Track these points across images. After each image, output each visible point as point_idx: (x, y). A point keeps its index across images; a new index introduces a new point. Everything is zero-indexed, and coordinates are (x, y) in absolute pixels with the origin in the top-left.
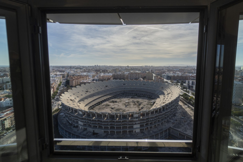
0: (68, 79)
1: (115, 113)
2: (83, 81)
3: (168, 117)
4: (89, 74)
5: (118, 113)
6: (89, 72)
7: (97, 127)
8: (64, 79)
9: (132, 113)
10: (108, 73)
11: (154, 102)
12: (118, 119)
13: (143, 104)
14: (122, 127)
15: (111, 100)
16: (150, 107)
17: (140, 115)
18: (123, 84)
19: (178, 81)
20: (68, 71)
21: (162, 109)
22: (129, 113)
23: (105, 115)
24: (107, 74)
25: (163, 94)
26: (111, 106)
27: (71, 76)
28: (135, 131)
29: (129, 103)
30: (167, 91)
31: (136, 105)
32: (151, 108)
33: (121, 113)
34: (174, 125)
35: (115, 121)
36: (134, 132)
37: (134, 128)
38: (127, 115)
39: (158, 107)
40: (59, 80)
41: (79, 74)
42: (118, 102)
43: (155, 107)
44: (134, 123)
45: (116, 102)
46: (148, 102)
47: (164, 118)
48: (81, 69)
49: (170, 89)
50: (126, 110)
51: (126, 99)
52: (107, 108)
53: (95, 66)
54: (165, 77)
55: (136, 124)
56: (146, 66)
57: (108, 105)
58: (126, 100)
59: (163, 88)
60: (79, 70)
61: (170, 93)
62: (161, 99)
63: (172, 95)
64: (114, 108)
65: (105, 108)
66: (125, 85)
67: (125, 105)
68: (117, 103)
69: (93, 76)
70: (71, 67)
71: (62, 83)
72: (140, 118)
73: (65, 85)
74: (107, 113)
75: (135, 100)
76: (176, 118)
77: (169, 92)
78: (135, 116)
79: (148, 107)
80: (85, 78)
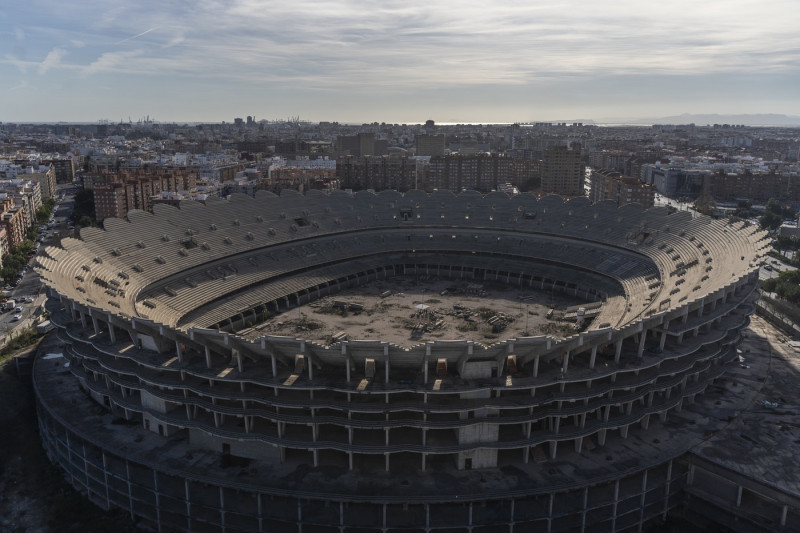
0: (88, 184)
2: (165, 193)
3: (676, 392)
4: (201, 159)
6: (200, 150)
7: (242, 422)
8: (67, 186)
9: (453, 357)
10: (313, 157)
11: (589, 319)
12: (363, 382)
13: (519, 325)
15: (330, 300)
17: (500, 373)
18: (402, 214)
19: (742, 205)
20: (88, 146)
23: (291, 361)
24: (303, 164)
25: (651, 271)
26: (326, 333)
27: (101, 167)
28: (468, 462)
30: (673, 254)
33: (382, 348)
34: (715, 442)
35: (349, 392)
36: (461, 465)
37: (461, 439)
38: (419, 368)
40: (37, 189)
41: (143, 162)
42: (370, 313)
44: (463, 413)
45: (357, 310)
46: (549, 317)
47: (651, 400)
48: (156, 137)
49: (698, 241)
51: (420, 297)
53: (238, 121)
54: (661, 183)
55: (472, 419)
57: (313, 327)
58: (415, 302)
59: (646, 235)
60: (145, 145)
61: (695, 263)
62: (633, 299)
63: (710, 274)
66: (410, 221)
67: (408, 325)
68: (363, 318)
69: (227, 173)
70: (102, 131)
71: (56, 208)
72: (501, 384)
73: (71, 218)
75: (473, 304)
76: (724, 404)
77: (685, 259)
78: (471, 369)
80: (181, 179)
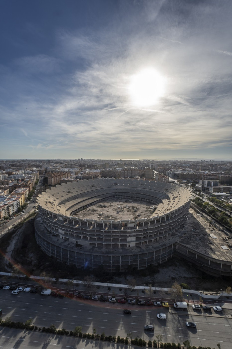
0: (46, 176)
1: (104, 221)
2: (63, 179)
3: (173, 228)
4: (71, 170)
5: (108, 221)
6: (71, 167)
7: (80, 237)
8: (41, 175)
9: (126, 222)
10: (95, 169)
11: (155, 209)
12: (107, 228)
13: (141, 210)
14: (112, 239)
15: (99, 204)
16: (149, 214)
17: (136, 225)
18: (115, 184)
19: (188, 181)
20: (46, 166)
21: (166, 217)
22: (122, 221)
23: (91, 223)
24: (93, 171)
25: (168, 198)
26: (98, 212)
27: (49, 172)
28: (129, 245)
29: (122, 209)
30: (173, 194)
31: (131, 211)
32: (151, 215)
33: (111, 221)
34: (182, 240)
35: (104, 231)
36: (128, 246)
37: (128, 240)
38: (118, 225)
39: (160, 215)
40: (35, 177)
41: (58, 170)
42: (108, 207)
43: (157, 215)
44: (128, 235)
45: (105, 207)
46: (147, 208)
47: (168, 230)
48: (61, 163)
49: (178, 192)
50: (118, 217)
51: (118, 203)
52: (93, 214)
53: (79, 159)
54: (170, 175)
55: (130, 236)
56: (144, 160)
57: (95, 211)
58: (118, 205)
59: (167, 190)
60: (59, 165)
61: (177, 197)
62: (164, 204)
63: (180, 200)
64: (102, 214)
65: (90, 214)
66: (117, 186)
67: (116, 210)
68: (106, 209)
69: (77, 173)
70: (49, 161)
71: (39, 181)
72: (136, 229)
73: (43, 184)
74: (93, 221)
75: (130, 205)
76: (184, 230)
77: (175, 196)
78: (130, 225)
79: (147, 214)
80: (67, 175)
